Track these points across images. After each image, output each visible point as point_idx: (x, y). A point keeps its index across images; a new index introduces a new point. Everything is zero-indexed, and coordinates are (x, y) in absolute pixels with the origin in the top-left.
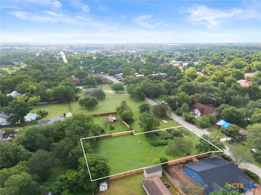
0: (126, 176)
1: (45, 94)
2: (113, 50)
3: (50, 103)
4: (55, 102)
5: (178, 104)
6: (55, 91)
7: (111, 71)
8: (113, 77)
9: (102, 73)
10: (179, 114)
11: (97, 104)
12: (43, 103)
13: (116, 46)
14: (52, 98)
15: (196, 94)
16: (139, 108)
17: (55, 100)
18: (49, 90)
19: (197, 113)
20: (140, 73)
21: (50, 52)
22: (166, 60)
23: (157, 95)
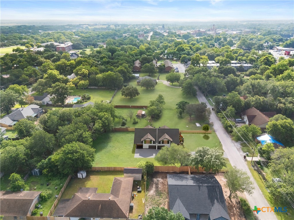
0: (110, 171)
1: (95, 79)
2: (209, 30)
3: (100, 88)
4: (104, 88)
5: (222, 106)
6: (104, 76)
7: (184, 57)
8: (185, 65)
9: (175, 59)
10: (220, 119)
11: (138, 95)
12: (93, 87)
13: (214, 25)
14: (100, 84)
15: (257, 96)
16: (177, 105)
17: (103, 86)
18: (100, 76)
19: (246, 121)
20: (217, 62)
21: (139, 33)
22: (270, 45)
23: (215, 92)
